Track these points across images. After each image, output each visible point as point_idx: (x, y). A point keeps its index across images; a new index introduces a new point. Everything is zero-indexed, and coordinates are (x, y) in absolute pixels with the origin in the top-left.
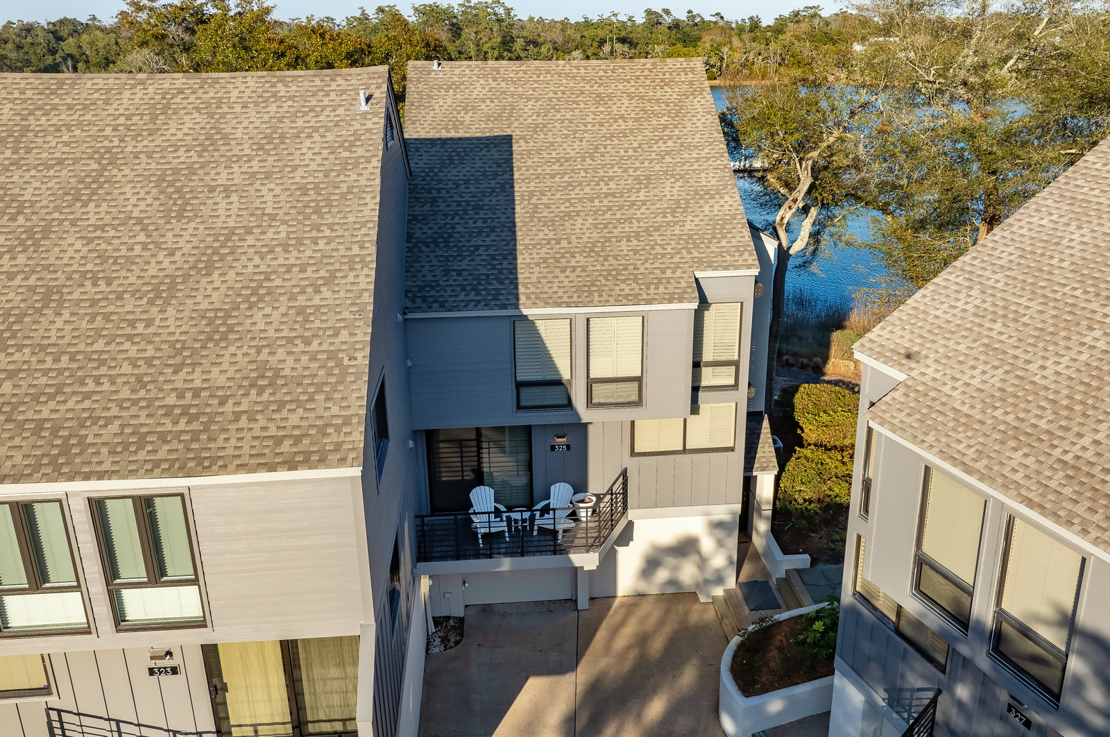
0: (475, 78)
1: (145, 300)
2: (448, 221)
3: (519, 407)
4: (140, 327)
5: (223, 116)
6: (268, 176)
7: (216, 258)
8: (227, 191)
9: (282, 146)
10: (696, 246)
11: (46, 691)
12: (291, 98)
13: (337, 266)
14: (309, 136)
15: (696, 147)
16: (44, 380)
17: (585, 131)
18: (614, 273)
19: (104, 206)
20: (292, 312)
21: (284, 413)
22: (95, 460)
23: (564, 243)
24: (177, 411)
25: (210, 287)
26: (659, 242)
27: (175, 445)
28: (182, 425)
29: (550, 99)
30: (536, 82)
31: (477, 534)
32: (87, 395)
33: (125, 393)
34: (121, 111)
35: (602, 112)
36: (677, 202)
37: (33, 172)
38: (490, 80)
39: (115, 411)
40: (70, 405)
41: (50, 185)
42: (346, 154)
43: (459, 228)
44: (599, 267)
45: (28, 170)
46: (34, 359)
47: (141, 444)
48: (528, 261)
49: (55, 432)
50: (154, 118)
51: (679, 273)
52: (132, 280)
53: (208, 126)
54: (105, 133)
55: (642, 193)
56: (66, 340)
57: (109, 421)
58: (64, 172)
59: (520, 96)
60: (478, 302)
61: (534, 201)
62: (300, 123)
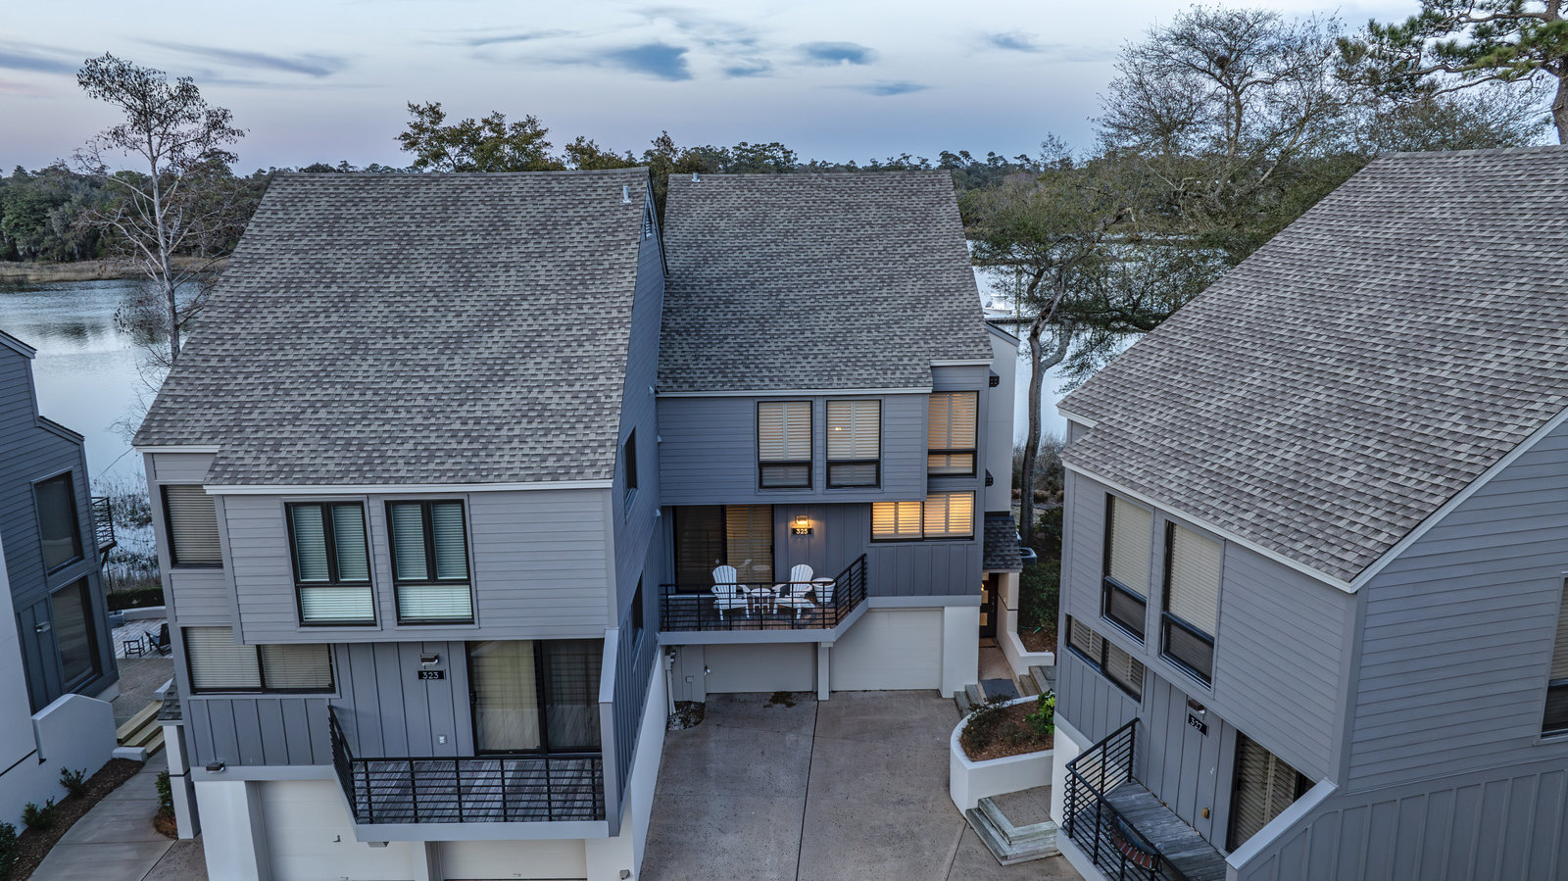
0: (731, 189)
1: (436, 351)
2: (700, 313)
3: (762, 485)
4: (432, 371)
5: (505, 207)
6: (542, 255)
7: (496, 319)
8: (507, 267)
9: (555, 232)
10: (934, 337)
11: (331, 689)
12: (564, 193)
13: (599, 326)
14: (579, 224)
15: (939, 250)
16: (352, 409)
17: (833, 236)
18: (853, 360)
19: (403, 278)
20: (559, 361)
21: (549, 438)
22: (393, 468)
23: (808, 334)
24: (462, 434)
25: (490, 341)
26: (898, 333)
27: (459, 459)
28: (465, 445)
29: (802, 208)
30: (789, 192)
31: (718, 610)
32: (388, 421)
34: (418, 203)
35: (850, 219)
36: (918, 299)
37: (344, 251)
38: (746, 192)
39: (410, 433)
40: (372, 428)
41: (358, 261)
42: (610, 238)
43: (710, 320)
44: (839, 355)
45: (341, 249)
46: (344, 392)
47: (431, 457)
48: (773, 348)
49: (361, 446)
50: (445, 208)
51: (915, 361)
52: (425, 335)
53: (492, 215)
54: (405, 220)
55: (885, 291)
56: (371, 379)
58: (370, 251)
59: (773, 205)
60: (724, 384)
61: (781, 296)
62: (571, 213)
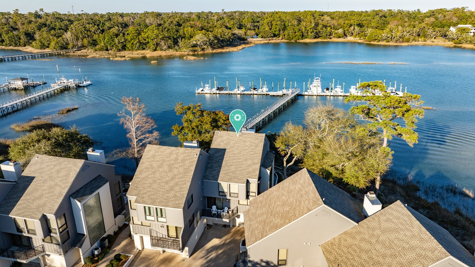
1: (164, 183)
2: (213, 164)
3: (219, 195)
4: (163, 187)
6: (182, 166)
7: (173, 178)
8: (176, 168)
9: (184, 161)
10: (249, 174)
11: (150, 226)
12: (187, 153)
13: (186, 182)
14: (188, 160)
15: (257, 154)
19: (162, 168)
20: (180, 187)
21: (176, 201)
22: (157, 203)
23: (229, 171)
24: (165, 199)
25: (172, 182)
26: (244, 172)
27: (165, 203)
29: (236, 141)
30: (235, 137)
31: (213, 214)
33: (161, 196)
34: (166, 153)
38: (227, 136)
40: (155, 196)
42: (192, 164)
46: (152, 190)
47: (161, 202)
48: (222, 173)
51: (244, 179)
52: (164, 180)
54: (164, 157)
55: (244, 162)
56: (156, 188)
57: (159, 199)
58: (158, 162)
60: (213, 179)
61: (227, 162)
